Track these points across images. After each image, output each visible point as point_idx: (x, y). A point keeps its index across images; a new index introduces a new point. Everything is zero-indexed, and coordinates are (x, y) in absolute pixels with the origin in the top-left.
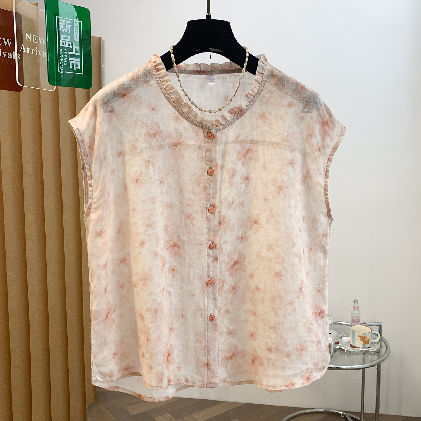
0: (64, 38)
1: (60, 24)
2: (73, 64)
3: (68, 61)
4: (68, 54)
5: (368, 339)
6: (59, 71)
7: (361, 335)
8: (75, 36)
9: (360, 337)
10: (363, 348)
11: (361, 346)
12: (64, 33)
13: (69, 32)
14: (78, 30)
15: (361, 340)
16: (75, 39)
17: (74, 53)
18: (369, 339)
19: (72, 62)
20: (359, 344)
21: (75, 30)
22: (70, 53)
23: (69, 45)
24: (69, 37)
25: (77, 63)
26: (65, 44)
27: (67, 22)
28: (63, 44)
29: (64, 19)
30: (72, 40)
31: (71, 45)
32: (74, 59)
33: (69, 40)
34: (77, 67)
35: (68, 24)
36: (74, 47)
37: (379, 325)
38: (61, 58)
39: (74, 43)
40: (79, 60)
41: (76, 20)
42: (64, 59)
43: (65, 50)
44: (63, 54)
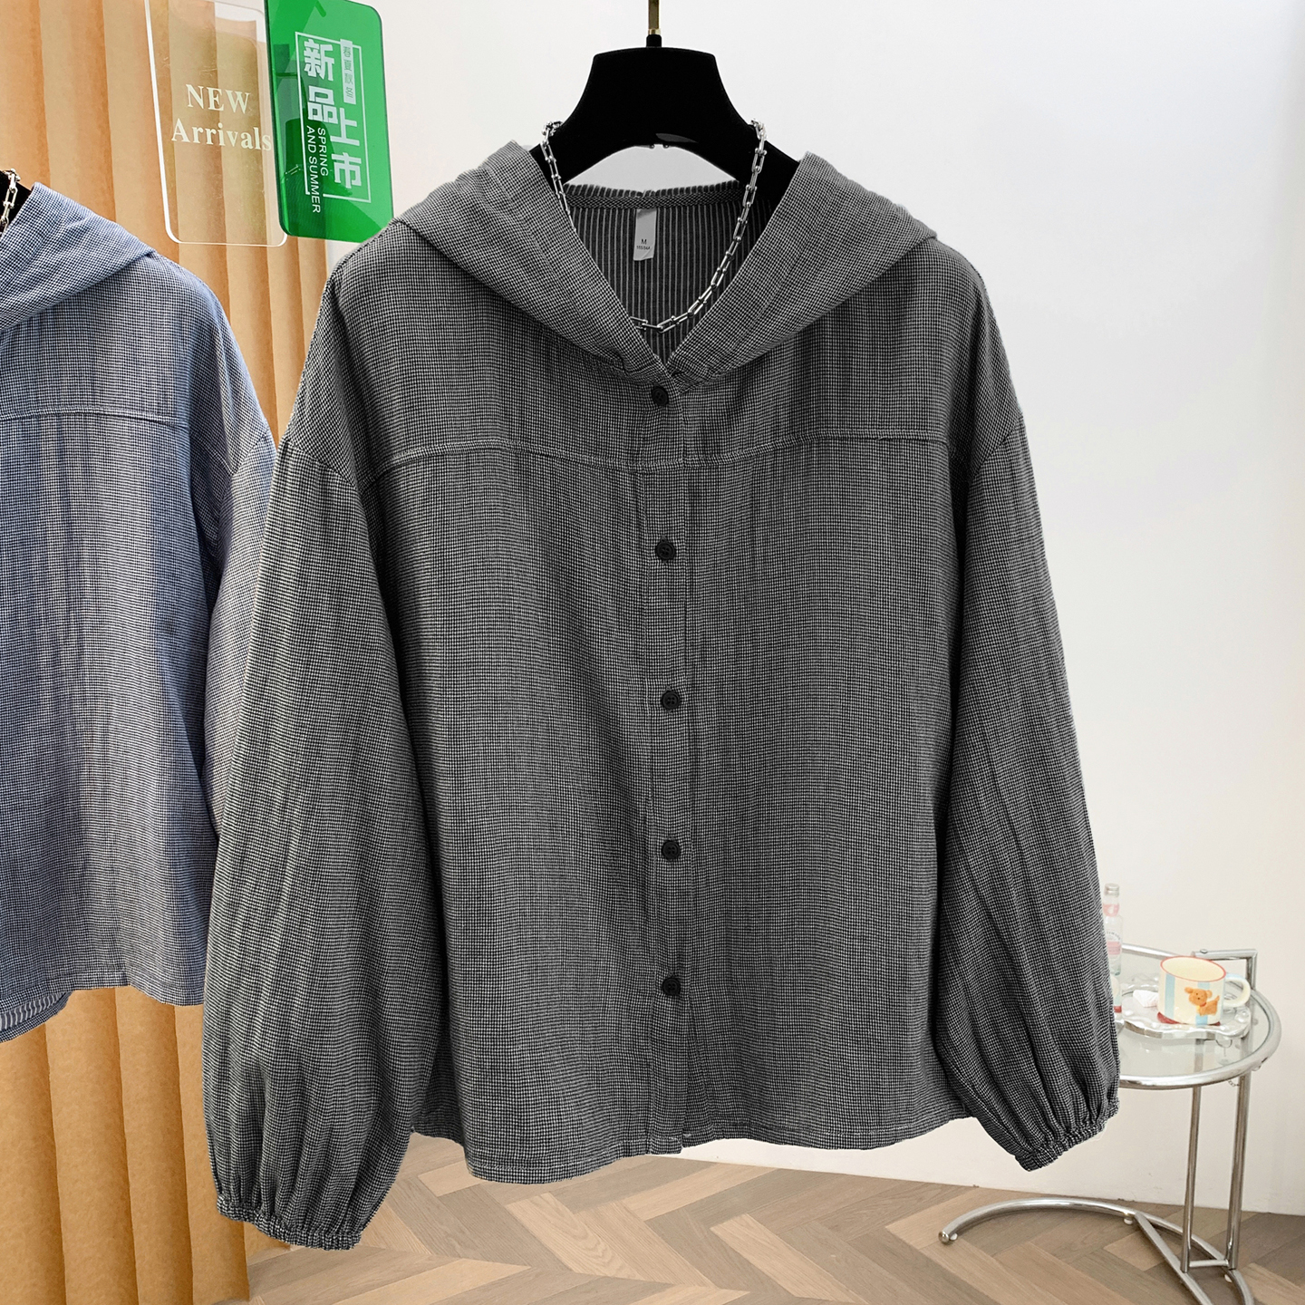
0: (317, 95)
1: (306, 53)
2: (341, 170)
3: (331, 162)
4: (329, 143)
5: (1213, 998)
6: (308, 193)
7: (1196, 987)
10: (1198, 1025)
11: (1192, 1019)
12: (317, 81)
13: (331, 78)
14: (351, 72)
15: (1194, 1003)
16: (347, 100)
17: (343, 139)
19: (341, 166)
20: (1186, 1013)
21: (344, 71)
22: (333, 139)
23: (330, 115)
24: (330, 93)
25: (353, 167)
26: (319, 112)
27: (323, 48)
28: (315, 112)
29: (315, 41)
30: (339, 101)
31: (335, 115)
32: (345, 157)
33: (330, 100)
34: (354, 183)
35: (327, 54)
36: (345, 122)
37: (1248, 959)
38: (313, 155)
39: (342, 110)
40: (359, 161)
41: (345, 44)
42: (318, 158)
43: (321, 131)
44: (318, 142)
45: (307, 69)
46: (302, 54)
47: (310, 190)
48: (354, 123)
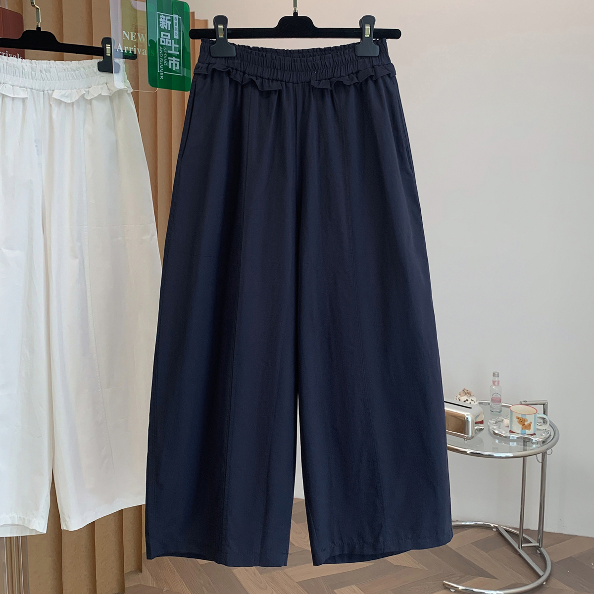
0: (164, 35)
1: (160, 20)
2: (172, 64)
3: (168, 61)
4: (167, 53)
5: (528, 422)
6: (159, 72)
7: (520, 416)
8: (174, 34)
9: (518, 418)
10: (522, 434)
11: (519, 432)
12: (164, 30)
13: (169, 29)
14: (177, 27)
15: (520, 424)
16: (175, 37)
17: (173, 52)
18: (531, 423)
19: (172, 62)
20: (517, 428)
21: (174, 26)
22: (169, 52)
23: (169, 43)
24: (169, 34)
25: (176, 62)
26: (165, 42)
27: (167, 18)
28: (163, 42)
29: (164, 15)
30: (172, 38)
31: (170, 43)
32: (174, 58)
33: (169, 37)
34: (176, 68)
35: (168, 20)
36: (174, 45)
37: (544, 405)
38: (161, 58)
39: (173, 41)
40: (179, 60)
41: (175, 16)
42: (163, 59)
43: (165, 49)
44: (163, 53)
45: (160, 26)
46: (159, 21)
47: (159, 71)
48: (178, 46)
